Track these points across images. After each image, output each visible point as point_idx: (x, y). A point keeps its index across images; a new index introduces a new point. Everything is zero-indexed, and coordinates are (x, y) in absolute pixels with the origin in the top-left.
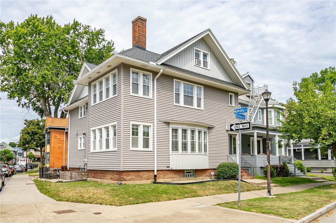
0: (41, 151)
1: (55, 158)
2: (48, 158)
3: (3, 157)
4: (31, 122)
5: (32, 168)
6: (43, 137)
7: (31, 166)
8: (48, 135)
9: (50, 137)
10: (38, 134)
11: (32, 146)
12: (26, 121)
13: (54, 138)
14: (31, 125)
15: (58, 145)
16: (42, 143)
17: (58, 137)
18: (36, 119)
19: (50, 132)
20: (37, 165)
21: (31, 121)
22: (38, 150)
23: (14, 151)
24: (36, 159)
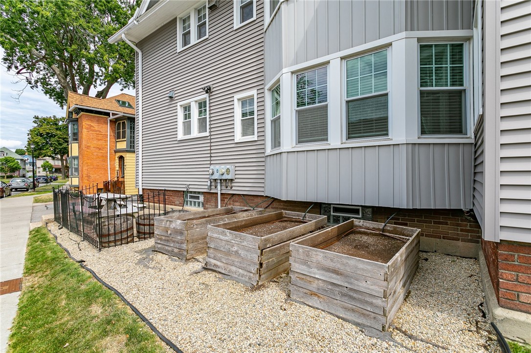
0: (62, 160)
1: (92, 167)
2: (76, 166)
3: (4, 167)
4: (45, 121)
5: (47, 182)
6: (65, 141)
7: (47, 179)
8: (74, 125)
9: (78, 129)
10: (55, 136)
11: (47, 152)
12: (37, 118)
13: (87, 129)
14: (44, 124)
15: (95, 142)
16: (62, 148)
17: (96, 128)
18: (52, 116)
19: (77, 119)
20: (57, 177)
21: (44, 119)
22: (58, 159)
23: (22, 160)
24: (54, 169)
